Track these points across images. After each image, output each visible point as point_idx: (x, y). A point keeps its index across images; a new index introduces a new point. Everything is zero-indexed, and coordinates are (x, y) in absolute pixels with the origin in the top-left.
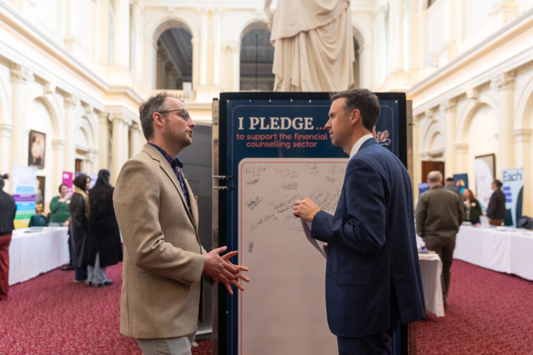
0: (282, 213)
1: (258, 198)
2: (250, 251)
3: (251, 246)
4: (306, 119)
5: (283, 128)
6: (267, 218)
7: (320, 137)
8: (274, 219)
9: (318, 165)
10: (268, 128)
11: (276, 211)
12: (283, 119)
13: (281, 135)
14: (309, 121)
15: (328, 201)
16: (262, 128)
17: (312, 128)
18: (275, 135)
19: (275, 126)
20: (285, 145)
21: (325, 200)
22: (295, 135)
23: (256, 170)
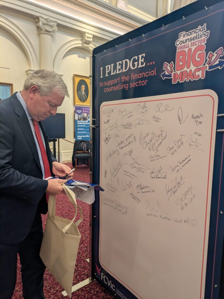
0: (123, 149)
1: (109, 135)
2: (105, 176)
3: (106, 173)
4: (140, 56)
5: (124, 70)
6: (114, 153)
7: (150, 74)
8: (118, 153)
9: (147, 104)
10: (115, 73)
11: (118, 147)
12: (124, 61)
13: (122, 78)
14: (142, 57)
15: (153, 141)
16: (112, 74)
17: (144, 65)
18: (119, 79)
19: (119, 70)
20: (125, 87)
21: (151, 141)
22: (132, 76)
23: (108, 112)
